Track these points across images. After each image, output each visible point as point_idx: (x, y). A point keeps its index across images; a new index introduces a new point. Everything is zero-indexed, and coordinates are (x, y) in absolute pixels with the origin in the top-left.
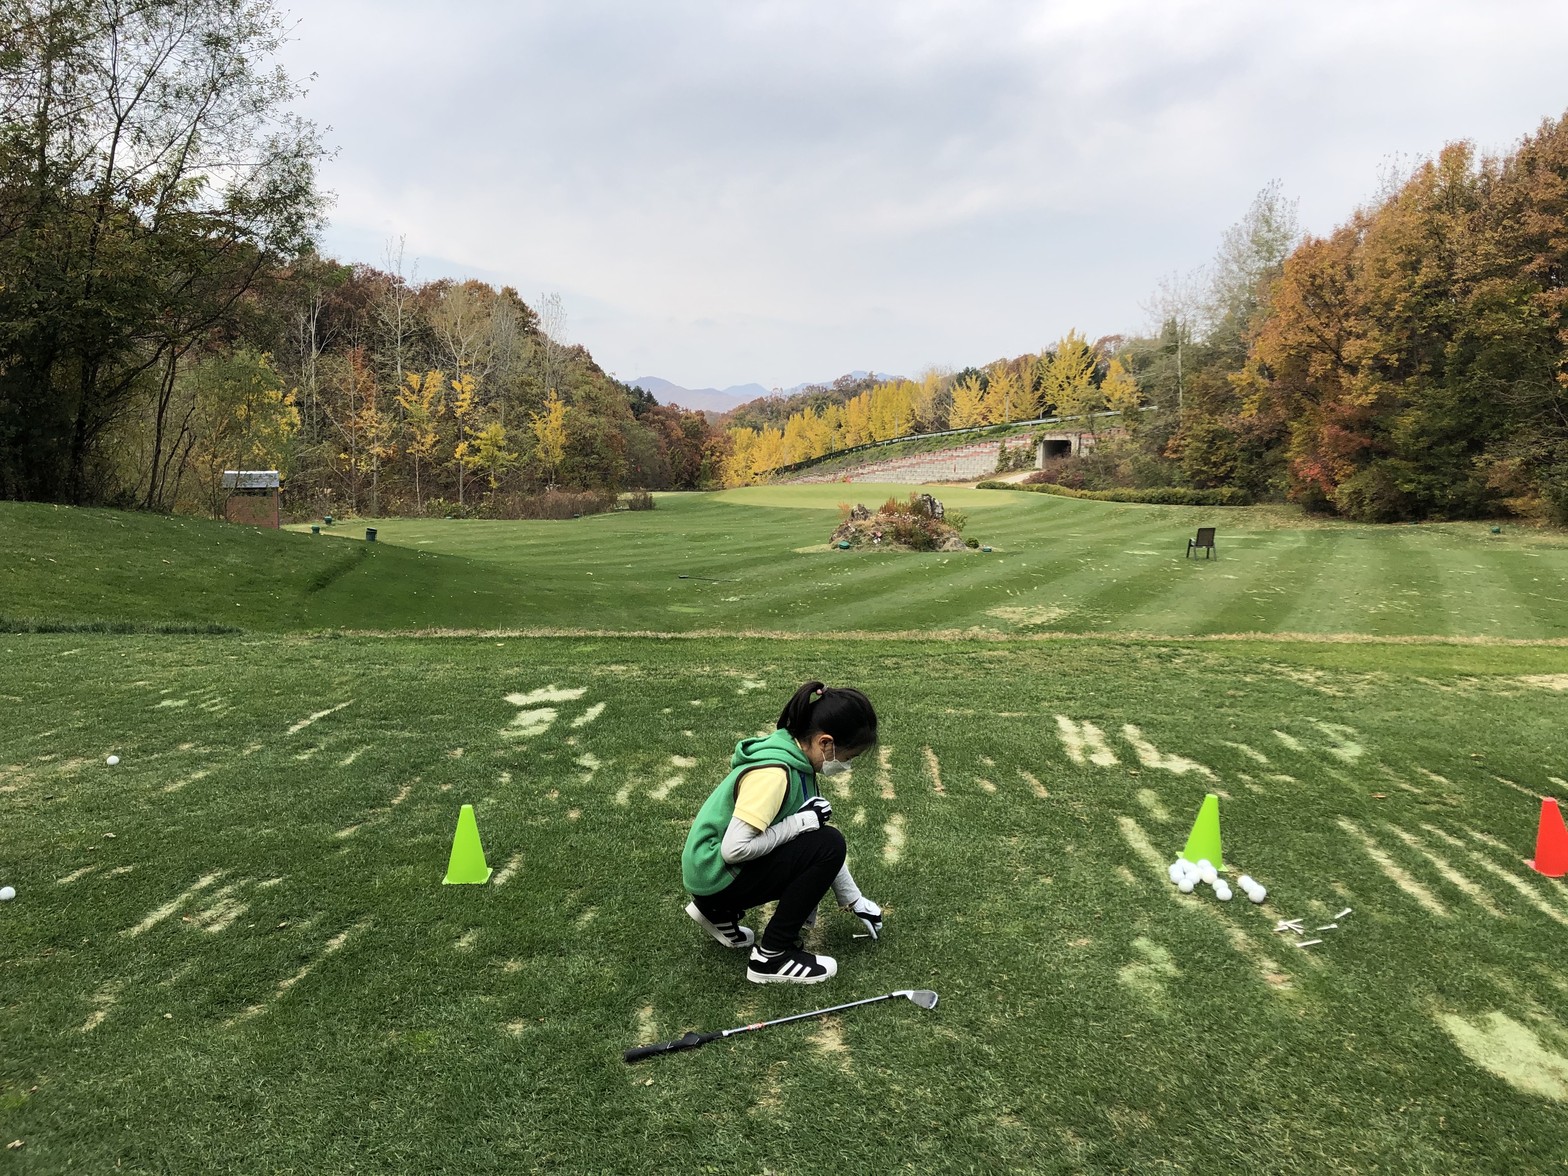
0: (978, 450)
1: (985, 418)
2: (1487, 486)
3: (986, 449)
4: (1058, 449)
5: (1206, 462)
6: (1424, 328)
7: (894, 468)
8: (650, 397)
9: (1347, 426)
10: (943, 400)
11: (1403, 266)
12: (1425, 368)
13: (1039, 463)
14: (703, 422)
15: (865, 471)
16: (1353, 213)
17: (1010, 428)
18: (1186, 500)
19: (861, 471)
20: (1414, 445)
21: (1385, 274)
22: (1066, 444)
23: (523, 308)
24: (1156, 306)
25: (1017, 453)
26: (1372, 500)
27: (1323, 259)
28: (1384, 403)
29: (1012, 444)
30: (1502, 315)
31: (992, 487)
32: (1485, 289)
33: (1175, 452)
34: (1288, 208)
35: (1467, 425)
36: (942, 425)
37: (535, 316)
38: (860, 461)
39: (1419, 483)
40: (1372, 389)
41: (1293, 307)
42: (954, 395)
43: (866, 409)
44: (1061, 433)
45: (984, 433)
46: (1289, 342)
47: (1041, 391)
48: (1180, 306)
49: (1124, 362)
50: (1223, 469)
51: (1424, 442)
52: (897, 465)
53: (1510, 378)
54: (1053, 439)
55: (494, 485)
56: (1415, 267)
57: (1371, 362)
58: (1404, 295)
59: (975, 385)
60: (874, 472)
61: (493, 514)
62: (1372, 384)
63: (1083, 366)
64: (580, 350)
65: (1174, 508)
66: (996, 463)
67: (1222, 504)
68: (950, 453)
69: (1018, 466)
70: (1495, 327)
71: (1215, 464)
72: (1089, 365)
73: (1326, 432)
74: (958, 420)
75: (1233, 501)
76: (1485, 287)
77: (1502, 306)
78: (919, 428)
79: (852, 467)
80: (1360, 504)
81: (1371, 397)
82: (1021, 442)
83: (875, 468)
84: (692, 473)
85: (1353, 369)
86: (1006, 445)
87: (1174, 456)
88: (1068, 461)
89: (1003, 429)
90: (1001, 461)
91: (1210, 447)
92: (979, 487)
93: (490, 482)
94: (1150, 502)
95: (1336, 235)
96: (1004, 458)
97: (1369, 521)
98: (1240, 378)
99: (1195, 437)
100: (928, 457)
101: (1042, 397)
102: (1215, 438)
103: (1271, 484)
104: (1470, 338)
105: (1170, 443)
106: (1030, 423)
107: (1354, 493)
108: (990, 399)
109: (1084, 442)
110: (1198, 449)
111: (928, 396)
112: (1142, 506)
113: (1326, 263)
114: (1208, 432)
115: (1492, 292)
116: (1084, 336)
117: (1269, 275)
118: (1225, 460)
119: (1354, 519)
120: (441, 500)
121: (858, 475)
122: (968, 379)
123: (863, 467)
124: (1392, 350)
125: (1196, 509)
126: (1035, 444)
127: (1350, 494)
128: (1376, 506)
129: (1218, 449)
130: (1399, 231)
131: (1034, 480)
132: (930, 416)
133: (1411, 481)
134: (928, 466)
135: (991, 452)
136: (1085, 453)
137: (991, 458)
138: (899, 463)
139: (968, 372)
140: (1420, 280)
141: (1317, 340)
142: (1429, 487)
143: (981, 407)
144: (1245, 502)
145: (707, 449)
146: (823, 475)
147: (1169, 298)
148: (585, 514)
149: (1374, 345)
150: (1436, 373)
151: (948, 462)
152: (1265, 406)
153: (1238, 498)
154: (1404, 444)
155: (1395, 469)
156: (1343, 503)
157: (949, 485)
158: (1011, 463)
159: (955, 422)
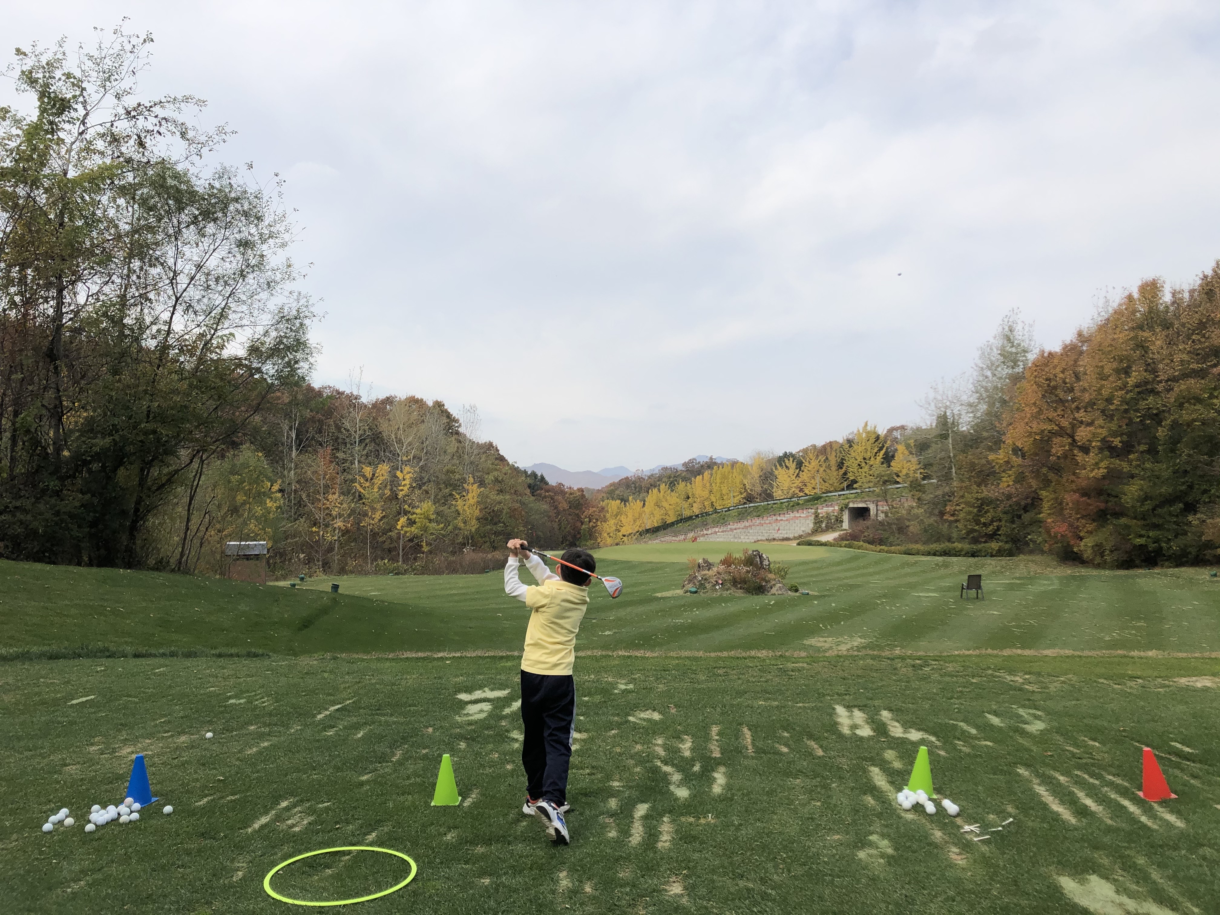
0: (797, 515)
1: (801, 490)
2: (1203, 538)
3: (803, 514)
4: (861, 513)
5: (978, 522)
6: (1138, 417)
7: (731, 530)
8: (543, 478)
9: (1085, 493)
10: (768, 477)
11: (1117, 371)
12: (1143, 448)
13: (846, 525)
14: (583, 496)
15: (709, 532)
16: (1076, 332)
17: (821, 498)
18: (963, 553)
19: (705, 532)
20: (1140, 507)
21: (1103, 377)
22: (866, 510)
23: (448, 416)
24: (929, 404)
25: (828, 517)
26: (1112, 551)
27: (1055, 367)
28: (1113, 475)
29: (823, 511)
30: (1198, 407)
31: (810, 544)
32: (1183, 387)
33: (953, 515)
34: (1027, 329)
35: (1181, 491)
36: (768, 496)
37: (457, 421)
38: (705, 525)
39: (1148, 537)
40: (1102, 465)
41: (1035, 404)
42: (776, 472)
43: (708, 485)
44: (862, 502)
45: (801, 502)
46: (1034, 430)
47: (844, 469)
48: (948, 404)
49: (908, 446)
50: (991, 527)
51: (1148, 505)
52: (733, 527)
53: (1211, 454)
54: (856, 506)
55: (426, 549)
56: (1127, 372)
57: (1099, 444)
58: (1120, 393)
59: (792, 466)
60: (716, 533)
61: (425, 571)
62: (1102, 461)
63: (876, 450)
64: (491, 445)
65: (954, 559)
66: (811, 525)
67: (992, 556)
68: (774, 518)
69: (830, 528)
70: (1194, 416)
71: (985, 524)
72: (881, 449)
73: (1069, 498)
74: (780, 492)
75: (1000, 553)
76: (1182, 386)
77: (1198, 400)
78: (750, 499)
79: (699, 529)
80: (1102, 555)
81: (1101, 471)
82: (831, 509)
83: (717, 530)
84: (575, 536)
85: (1085, 450)
86: (819, 511)
87: (952, 518)
88: (868, 523)
89: (816, 499)
90: (815, 523)
91: (980, 511)
92: (799, 544)
93: (422, 546)
94: (935, 555)
95: (1064, 349)
96: (818, 520)
97: (1112, 568)
98: (999, 457)
99: (967, 503)
100: (757, 521)
101: (845, 474)
102: (983, 504)
103: (1030, 540)
104: (1175, 425)
105: (948, 508)
106: (836, 494)
107: (1096, 545)
108: (805, 476)
109: (880, 508)
110: (970, 513)
111: (755, 473)
112: (929, 558)
113: (1058, 370)
114: (977, 499)
115: (1188, 389)
116: (875, 427)
117: (1016, 379)
118: (992, 521)
119: (1098, 566)
120: (386, 561)
121: (703, 535)
122: (786, 461)
123: (707, 529)
124: (1114, 434)
125: (971, 560)
126: (842, 510)
127: (1093, 546)
128: (1115, 556)
129: (986, 512)
130: (1111, 345)
131: (842, 538)
132: (758, 489)
133: (1141, 536)
134: (758, 528)
135: (807, 517)
136: (881, 517)
137: (808, 522)
138: (736, 526)
139: (786, 456)
140: (1131, 381)
141: (1056, 428)
142: (1157, 541)
143: (798, 482)
144: (1011, 554)
145: (586, 517)
146: (676, 536)
147: (940, 398)
148: (493, 569)
149: (1100, 431)
150: (1152, 451)
151: (774, 525)
152: (1020, 478)
153: (1005, 550)
154: (1133, 506)
155: (1127, 527)
156: (1088, 554)
157: (775, 543)
158: (824, 525)
159: (778, 494)
